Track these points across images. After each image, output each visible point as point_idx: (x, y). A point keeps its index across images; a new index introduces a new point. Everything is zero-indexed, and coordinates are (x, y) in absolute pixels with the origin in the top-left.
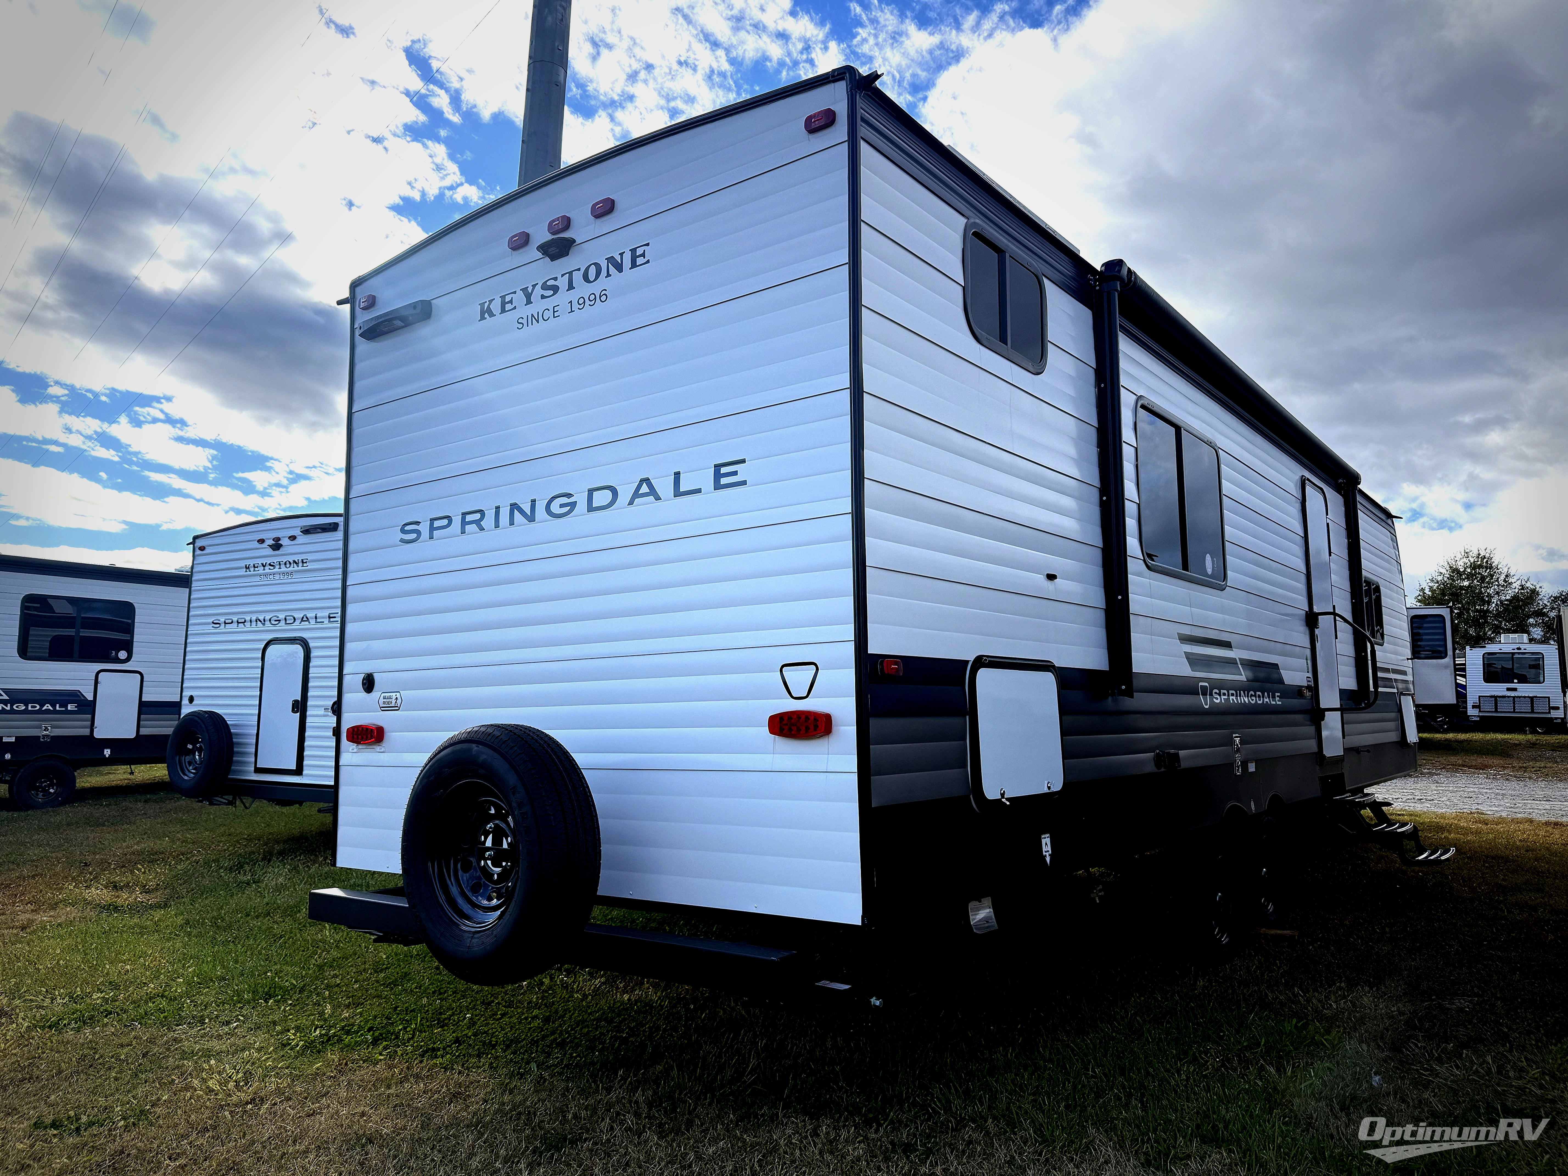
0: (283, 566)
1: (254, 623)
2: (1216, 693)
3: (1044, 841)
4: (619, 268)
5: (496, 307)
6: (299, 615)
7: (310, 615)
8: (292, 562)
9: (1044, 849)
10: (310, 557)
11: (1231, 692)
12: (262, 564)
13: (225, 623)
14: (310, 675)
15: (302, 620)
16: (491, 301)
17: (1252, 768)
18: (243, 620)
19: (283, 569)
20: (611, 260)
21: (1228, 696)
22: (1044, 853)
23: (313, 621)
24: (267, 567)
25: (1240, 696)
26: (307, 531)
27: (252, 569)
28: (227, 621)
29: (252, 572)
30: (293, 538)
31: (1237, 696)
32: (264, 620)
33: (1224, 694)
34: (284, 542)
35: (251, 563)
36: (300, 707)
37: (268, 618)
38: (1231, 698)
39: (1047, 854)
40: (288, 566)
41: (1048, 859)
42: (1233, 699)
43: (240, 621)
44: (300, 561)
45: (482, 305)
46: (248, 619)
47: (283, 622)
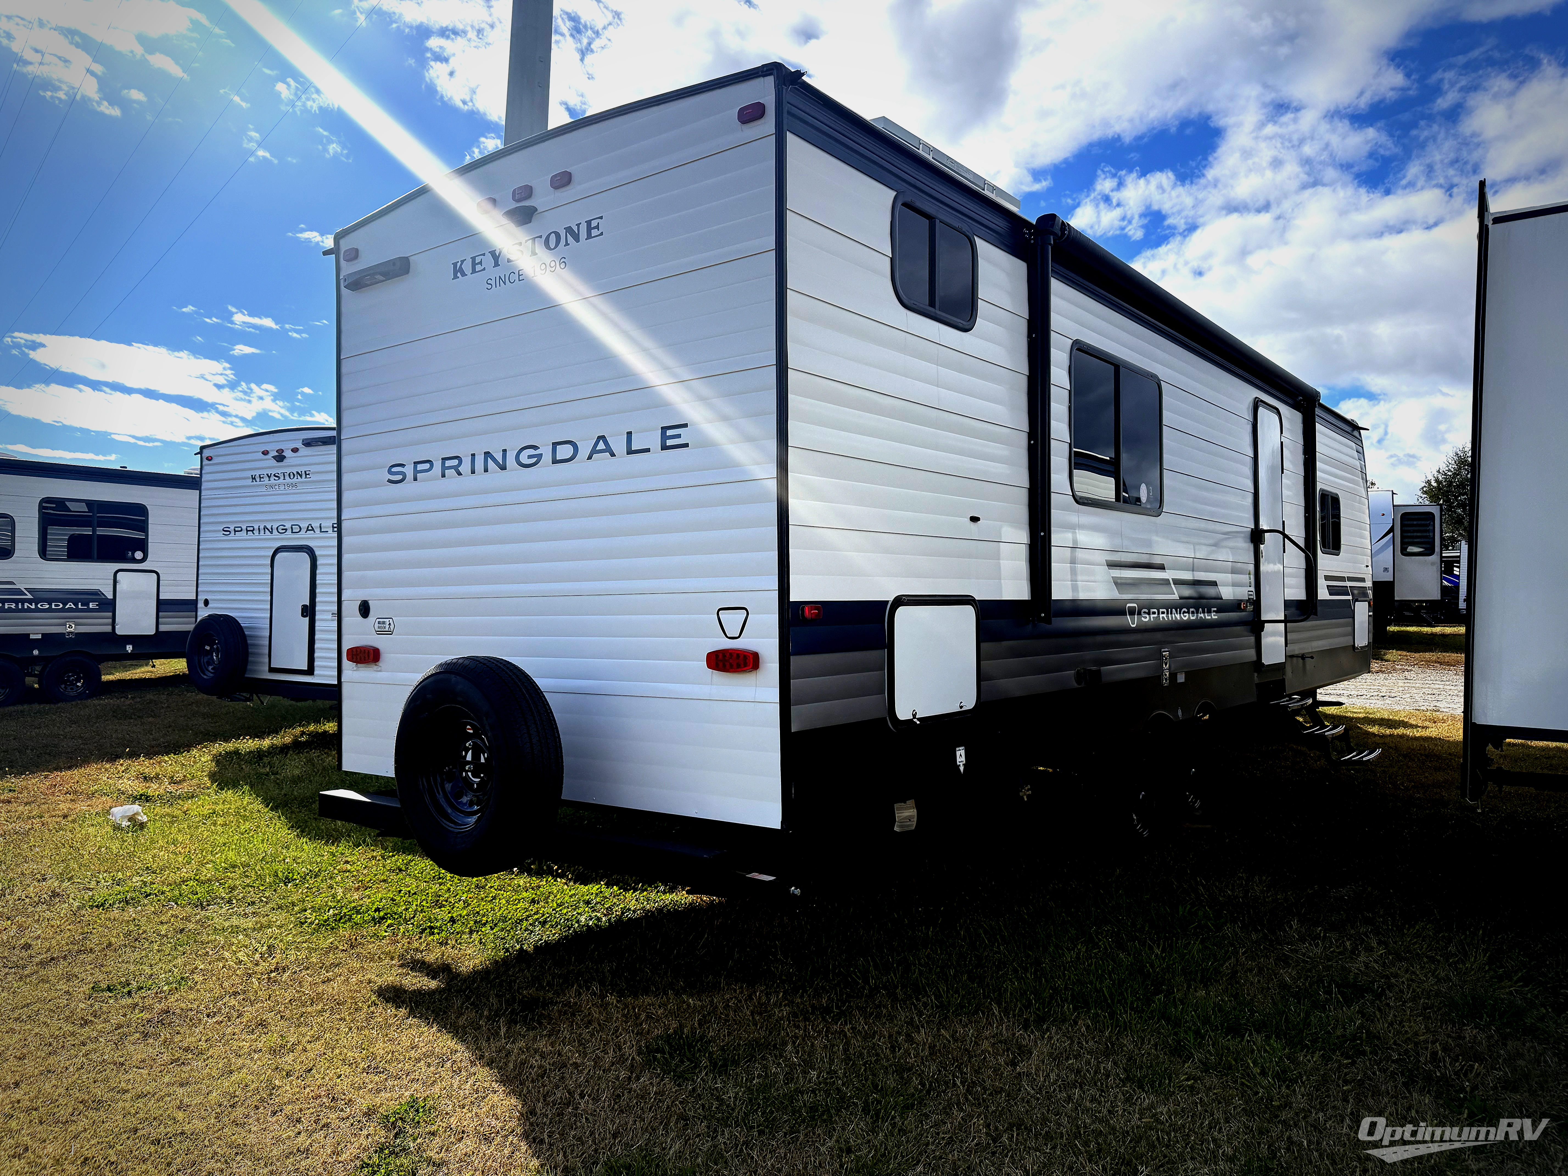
0: (287, 477)
1: (262, 532)
2: (1145, 612)
3: (958, 753)
4: (577, 238)
5: (467, 267)
6: (304, 525)
7: (315, 525)
8: (295, 473)
9: (958, 760)
10: (313, 469)
11: (1161, 610)
12: (267, 475)
13: (235, 531)
14: (317, 582)
15: (308, 530)
16: (462, 262)
17: (1181, 678)
18: (252, 529)
19: (288, 480)
20: (569, 230)
21: (1159, 614)
22: (958, 763)
23: (317, 530)
24: (273, 478)
25: (1171, 614)
26: (308, 443)
27: (258, 480)
28: (236, 529)
29: (258, 483)
30: (295, 450)
31: (1168, 613)
32: (272, 529)
33: (1154, 613)
34: (288, 453)
35: (257, 473)
36: (309, 611)
37: (275, 527)
38: (1161, 616)
39: (961, 764)
40: (292, 477)
41: (962, 768)
42: (1163, 617)
43: (248, 529)
44: (303, 472)
45: (455, 264)
46: (256, 527)
47: (289, 531)
